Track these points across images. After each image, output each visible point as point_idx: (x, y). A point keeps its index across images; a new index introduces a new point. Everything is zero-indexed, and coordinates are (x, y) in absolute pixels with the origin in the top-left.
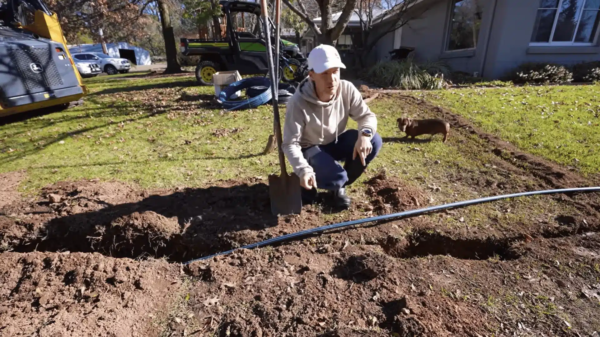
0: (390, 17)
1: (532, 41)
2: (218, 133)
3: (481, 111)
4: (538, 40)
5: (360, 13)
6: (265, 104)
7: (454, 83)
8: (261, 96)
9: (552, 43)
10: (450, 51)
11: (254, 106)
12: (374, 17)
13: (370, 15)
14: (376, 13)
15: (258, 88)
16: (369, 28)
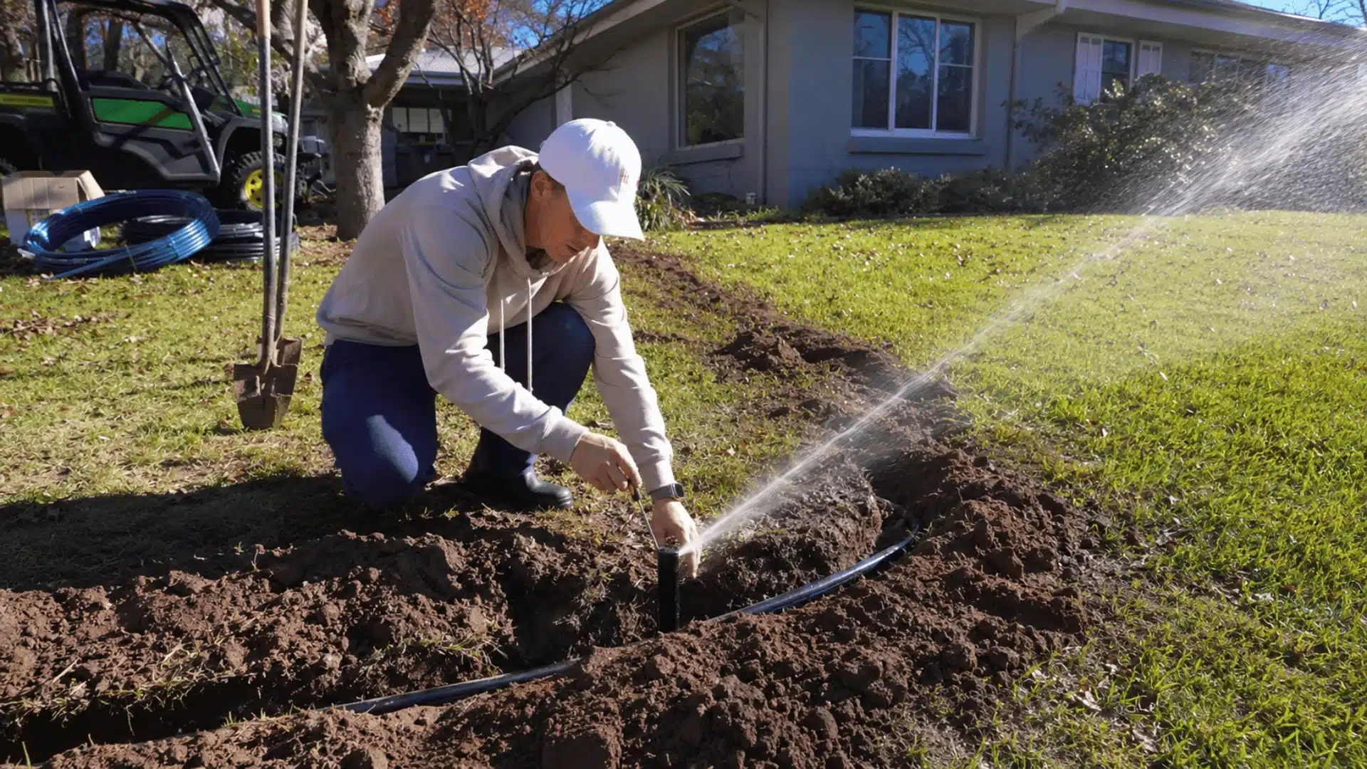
0: (536, 66)
1: (855, 125)
2: (21, 327)
3: (744, 264)
4: (868, 124)
5: (458, 53)
6: (185, 262)
7: (698, 215)
8: (172, 240)
9: (895, 133)
10: (689, 148)
11: (150, 267)
12: (498, 64)
13: (486, 59)
14: (501, 57)
15: (157, 219)
16: (484, 88)
